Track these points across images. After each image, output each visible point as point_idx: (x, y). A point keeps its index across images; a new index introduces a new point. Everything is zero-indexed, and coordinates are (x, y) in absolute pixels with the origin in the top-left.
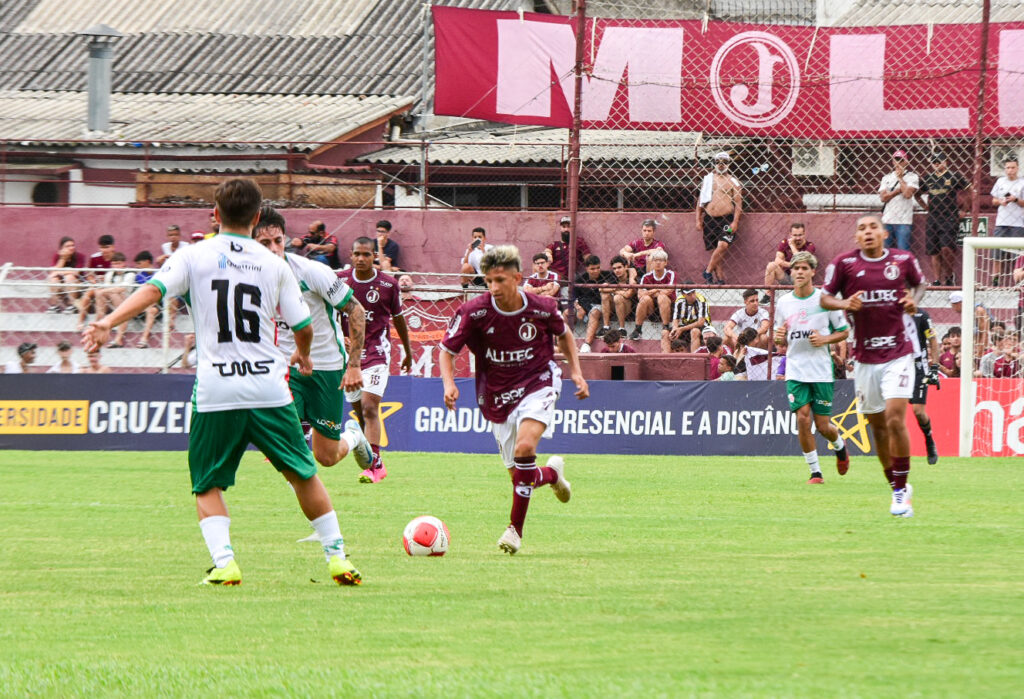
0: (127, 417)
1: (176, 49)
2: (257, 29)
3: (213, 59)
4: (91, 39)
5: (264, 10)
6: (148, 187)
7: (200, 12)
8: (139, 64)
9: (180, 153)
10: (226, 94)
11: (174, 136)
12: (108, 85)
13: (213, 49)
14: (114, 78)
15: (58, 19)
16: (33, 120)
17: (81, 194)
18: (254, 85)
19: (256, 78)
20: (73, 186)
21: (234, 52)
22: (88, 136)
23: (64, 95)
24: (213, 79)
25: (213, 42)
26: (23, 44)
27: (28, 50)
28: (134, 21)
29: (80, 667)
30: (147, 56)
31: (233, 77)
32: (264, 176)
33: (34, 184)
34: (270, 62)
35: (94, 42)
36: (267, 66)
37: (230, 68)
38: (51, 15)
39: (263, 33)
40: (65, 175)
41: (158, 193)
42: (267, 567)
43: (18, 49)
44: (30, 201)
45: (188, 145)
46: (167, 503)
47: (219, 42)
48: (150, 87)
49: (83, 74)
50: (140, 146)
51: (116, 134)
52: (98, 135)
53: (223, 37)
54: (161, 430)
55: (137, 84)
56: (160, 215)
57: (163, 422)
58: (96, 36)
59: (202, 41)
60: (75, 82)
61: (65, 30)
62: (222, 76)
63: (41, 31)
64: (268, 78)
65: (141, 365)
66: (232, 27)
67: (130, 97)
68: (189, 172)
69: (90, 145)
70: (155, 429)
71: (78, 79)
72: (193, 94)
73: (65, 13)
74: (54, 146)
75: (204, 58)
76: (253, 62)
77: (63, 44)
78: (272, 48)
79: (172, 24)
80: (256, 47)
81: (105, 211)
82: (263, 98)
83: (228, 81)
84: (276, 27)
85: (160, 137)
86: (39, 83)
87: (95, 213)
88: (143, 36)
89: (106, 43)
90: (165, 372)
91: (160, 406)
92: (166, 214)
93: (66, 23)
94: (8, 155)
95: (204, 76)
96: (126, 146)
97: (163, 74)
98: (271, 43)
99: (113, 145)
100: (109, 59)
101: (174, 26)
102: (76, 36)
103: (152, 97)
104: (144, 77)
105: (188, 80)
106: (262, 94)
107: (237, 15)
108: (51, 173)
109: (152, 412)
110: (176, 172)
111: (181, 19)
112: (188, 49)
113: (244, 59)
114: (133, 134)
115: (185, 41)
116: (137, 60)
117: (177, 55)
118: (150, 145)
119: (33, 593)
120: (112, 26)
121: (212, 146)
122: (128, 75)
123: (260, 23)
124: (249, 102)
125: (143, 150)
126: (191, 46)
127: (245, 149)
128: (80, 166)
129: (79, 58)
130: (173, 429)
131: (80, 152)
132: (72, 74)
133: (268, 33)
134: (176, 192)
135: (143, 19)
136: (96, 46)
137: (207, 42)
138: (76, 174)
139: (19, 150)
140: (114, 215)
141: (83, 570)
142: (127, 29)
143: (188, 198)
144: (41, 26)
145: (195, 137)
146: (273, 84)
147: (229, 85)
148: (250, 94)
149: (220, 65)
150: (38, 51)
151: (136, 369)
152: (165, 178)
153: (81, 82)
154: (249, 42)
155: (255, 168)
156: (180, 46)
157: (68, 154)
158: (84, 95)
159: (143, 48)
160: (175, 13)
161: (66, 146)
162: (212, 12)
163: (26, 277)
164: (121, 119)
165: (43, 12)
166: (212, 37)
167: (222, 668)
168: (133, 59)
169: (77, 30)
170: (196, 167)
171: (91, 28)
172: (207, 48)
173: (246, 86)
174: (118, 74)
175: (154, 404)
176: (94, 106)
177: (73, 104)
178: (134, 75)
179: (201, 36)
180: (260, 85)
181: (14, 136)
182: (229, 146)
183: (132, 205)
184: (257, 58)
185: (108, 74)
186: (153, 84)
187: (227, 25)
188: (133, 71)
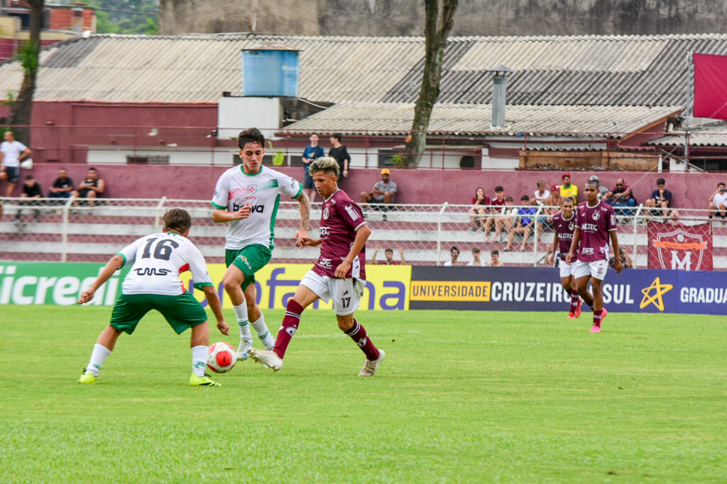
0: (513, 292)
1: (544, 79)
2: (590, 67)
3: (565, 85)
4: (495, 73)
5: (595, 56)
6: (526, 159)
7: (558, 57)
8: (523, 88)
9: (544, 139)
10: (572, 105)
11: (542, 129)
12: (504, 102)
13: (565, 79)
14: (507, 96)
15: (477, 62)
16: (461, 120)
17: (488, 163)
18: (588, 99)
19: (589, 95)
20: (483, 158)
21: (576, 81)
22: (492, 129)
23: (479, 105)
24: (564, 96)
25: (565, 75)
26: (457, 76)
27: (459, 79)
28: (519, 64)
29: (485, 436)
30: (527, 82)
31: (576, 95)
32: (594, 153)
33: (461, 157)
34: (598, 87)
35: (497, 75)
36: (595, 89)
37: (574, 90)
38: (473, 60)
39: (594, 69)
40: (479, 152)
41: (532, 162)
42: (593, 380)
43: (453, 79)
44: (459, 166)
45: (550, 135)
46: (535, 342)
47: (568, 75)
48: (528, 101)
49: (490, 94)
50: (522, 135)
51: (509, 128)
52: (498, 129)
53: (571, 72)
54: (532, 299)
55: (522, 99)
56: (533, 175)
57: (534, 294)
58: (497, 72)
59: (558, 74)
60: (485, 98)
61: (480, 68)
62: (569, 95)
63: (467, 69)
64: (596, 95)
65: (521, 262)
66: (576, 67)
67: (517, 107)
68: (550, 150)
69: (494, 134)
70: (529, 299)
71: (487, 97)
72: (552, 105)
73: (480, 58)
74: (473, 135)
75: (559, 84)
76: (588, 86)
77: (479, 76)
78: (599, 78)
79: (542, 64)
80: (590, 78)
81: (501, 173)
82: (594, 107)
83: (574, 97)
84: (601, 66)
85: (534, 130)
86: (465, 99)
87: (496, 174)
88: (525, 71)
89: (503, 76)
90: (535, 266)
91: (532, 285)
92: (537, 174)
93: (481, 65)
94: (446, 140)
95: (559, 95)
96: (514, 135)
97: (536, 94)
98: (598, 76)
99: (507, 134)
100: (505, 85)
101: (543, 66)
102: (487, 71)
103: (529, 106)
104: (525, 95)
105: (550, 97)
106: (592, 105)
107: (579, 59)
108: (471, 151)
109: (527, 289)
110: (543, 150)
111: (547, 62)
112: (550, 79)
113: (583, 85)
114: (519, 128)
115: (549, 74)
116: (521, 85)
117: (544, 82)
118: (528, 134)
119: (459, 393)
120: (508, 66)
121: (563, 135)
122: (516, 94)
123: (592, 64)
124: (585, 110)
125: (524, 138)
126: (552, 77)
127: (582, 137)
128: (488, 146)
129: (488, 85)
130: (539, 299)
131: (487, 138)
132: (483, 94)
133: (597, 70)
134: (543, 162)
135: (525, 62)
136: (498, 77)
137: (561, 75)
138: (485, 151)
139: (453, 138)
140: (507, 175)
141: (487, 380)
142: (515, 68)
143: (549, 165)
144: (467, 66)
145: (553, 130)
146: (599, 99)
147: (574, 100)
148: (585, 105)
149: (569, 88)
150: (465, 80)
151: (518, 264)
152: (536, 154)
153: (489, 98)
154: (586, 75)
155: (588, 148)
156: (546, 77)
157: (481, 139)
158: (490, 106)
159: (525, 78)
160: (544, 58)
161: (480, 135)
162: (564, 57)
163: (456, 210)
164: (511, 120)
165: (467, 58)
166: (564, 72)
167: (568, 437)
168: (518, 85)
169: (487, 68)
170: (554, 147)
171: (495, 67)
172: (562, 78)
173: (584, 101)
174: (510, 94)
175: (528, 284)
176: (496, 112)
177: (484, 111)
178: (519, 94)
179: (558, 71)
180: (591, 100)
181: (450, 129)
182: (573, 135)
183: (516, 169)
184: (590, 84)
185: (504, 94)
186: (530, 99)
187: (574, 65)
188: (519, 91)
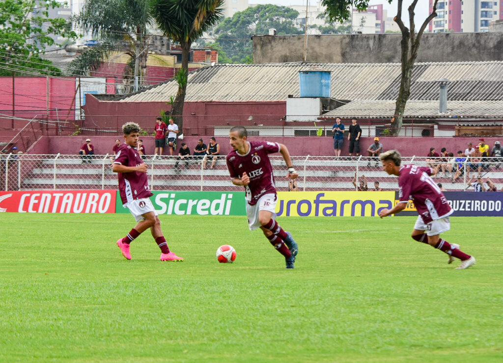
1: (468, 86)
2: (494, 79)
3: (480, 89)
5: (497, 72)
6: (459, 130)
7: (476, 73)
8: (457, 91)
9: (469, 120)
10: (485, 100)
11: (467, 114)
12: (446, 99)
13: (480, 85)
14: (448, 96)
15: (430, 77)
16: (422, 109)
17: (437, 133)
18: (493, 97)
19: (494, 95)
20: (435, 130)
21: (487, 86)
22: (440, 114)
23: (432, 101)
24: (480, 95)
25: (480, 83)
26: (420, 84)
27: (421, 87)
28: (455, 77)
29: (437, 287)
30: (459, 88)
31: (486, 95)
32: (497, 127)
33: (422, 130)
34: (499, 90)
35: (442, 84)
36: (498, 91)
37: (486, 92)
38: (428, 76)
39: (496, 80)
40: (433, 127)
41: (463, 133)
42: (498, 255)
43: (417, 86)
44: (421, 135)
45: (472, 117)
46: (465, 233)
48: (460, 98)
49: (438, 94)
50: (456, 117)
51: (449, 113)
52: (443, 114)
53: (483, 82)
54: (464, 210)
55: (456, 97)
56: (463, 140)
57: (464, 207)
58: (442, 82)
59: (476, 83)
60: (435, 97)
61: (432, 80)
62: (483, 94)
63: (425, 81)
64: (498, 95)
65: (457, 188)
67: (453, 101)
68: (472, 126)
69: (440, 117)
70: (461, 209)
71: (436, 96)
72: (474, 100)
73: (432, 75)
74: (429, 118)
75: (477, 88)
76: (493, 90)
77: (432, 85)
78: (499, 85)
79: (467, 77)
80: (494, 85)
81: (445, 138)
82: (497, 101)
83: (485, 96)
84: (501, 78)
85: (463, 114)
86: (424, 97)
87: (442, 139)
88: (458, 82)
89: (445, 84)
90: (465, 191)
91: (463, 202)
92: (465, 139)
93: (433, 78)
94: (414, 121)
95: (477, 94)
96: (452, 117)
97: (464, 94)
98: (499, 83)
99: (448, 117)
100: (447, 89)
101: (468, 78)
102: (436, 82)
103: (460, 101)
104: (458, 95)
105: (472, 96)
107: (488, 74)
108: (428, 126)
109: (460, 204)
110: (468, 126)
111: (470, 76)
112: (472, 86)
113: (490, 89)
114: (454, 113)
115: (471, 83)
116: (456, 89)
117: (469, 88)
118: (460, 117)
119: (422, 262)
120: (448, 79)
121: (480, 117)
122: (453, 94)
123: (495, 77)
124: (492, 103)
125: (458, 119)
126: (473, 85)
127: (490, 118)
128: (437, 124)
129: (436, 89)
130: (467, 209)
131: (437, 119)
132: (435, 94)
133: (498, 80)
134: (468, 132)
135: (458, 76)
136: (442, 85)
137: (478, 83)
138: (436, 127)
139: (417, 119)
140: (448, 140)
141: (438, 255)
142: (452, 79)
143: (472, 134)
144: (425, 79)
145: (474, 114)
146: (500, 97)
147: (485, 97)
148: (492, 100)
149: (483, 91)
150: (424, 87)
151: (455, 190)
152: (464, 128)
153: (438, 97)
154: (492, 83)
155: (494, 124)
156: (470, 84)
157: (433, 120)
158: (438, 101)
159: (458, 85)
160: (468, 74)
161: (433, 117)
162: (480, 73)
163: (420, 160)
164: (451, 109)
165: (426, 74)
167: (483, 287)
168: (454, 89)
169: (436, 80)
170: (475, 124)
171: (441, 80)
172: (478, 85)
173: (491, 97)
174: (449, 94)
175: (461, 201)
176: (441, 104)
177: (435, 104)
178: (455, 94)
179: (476, 81)
180: (496, 97)
181: (416, 114)
182: (485, 117)
183: (454, 136)
184: (494, 88)
185: (446, 94)
186: (461, 97)
187: (485, 78)
188: (454, 93)
